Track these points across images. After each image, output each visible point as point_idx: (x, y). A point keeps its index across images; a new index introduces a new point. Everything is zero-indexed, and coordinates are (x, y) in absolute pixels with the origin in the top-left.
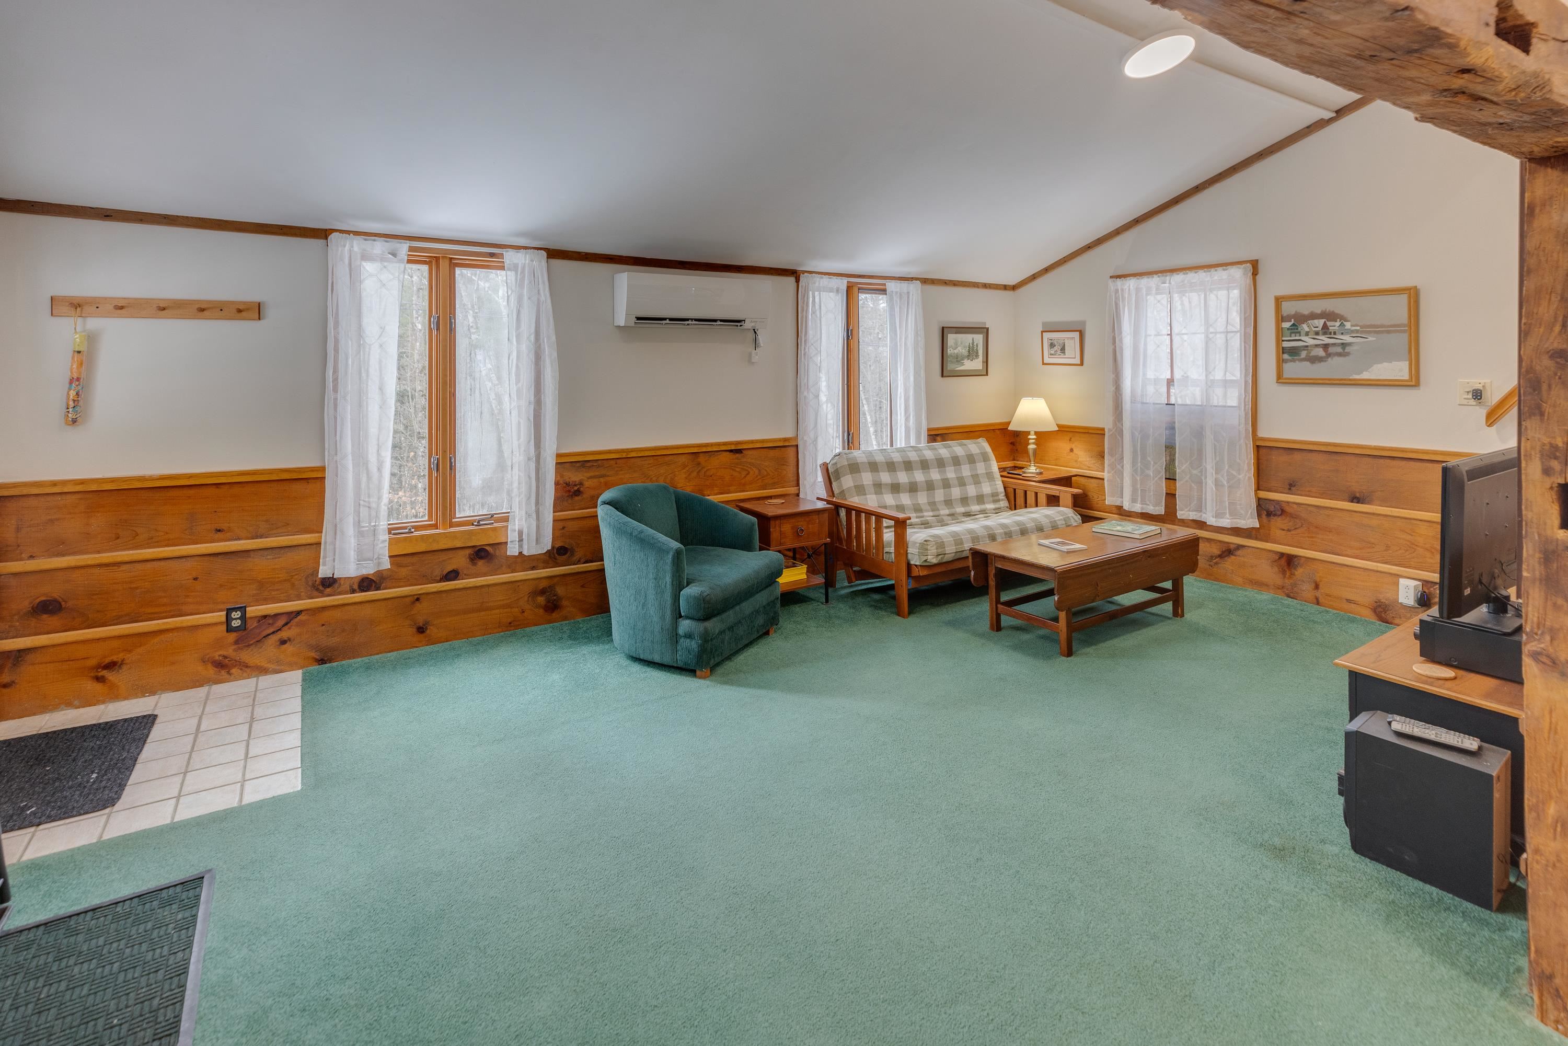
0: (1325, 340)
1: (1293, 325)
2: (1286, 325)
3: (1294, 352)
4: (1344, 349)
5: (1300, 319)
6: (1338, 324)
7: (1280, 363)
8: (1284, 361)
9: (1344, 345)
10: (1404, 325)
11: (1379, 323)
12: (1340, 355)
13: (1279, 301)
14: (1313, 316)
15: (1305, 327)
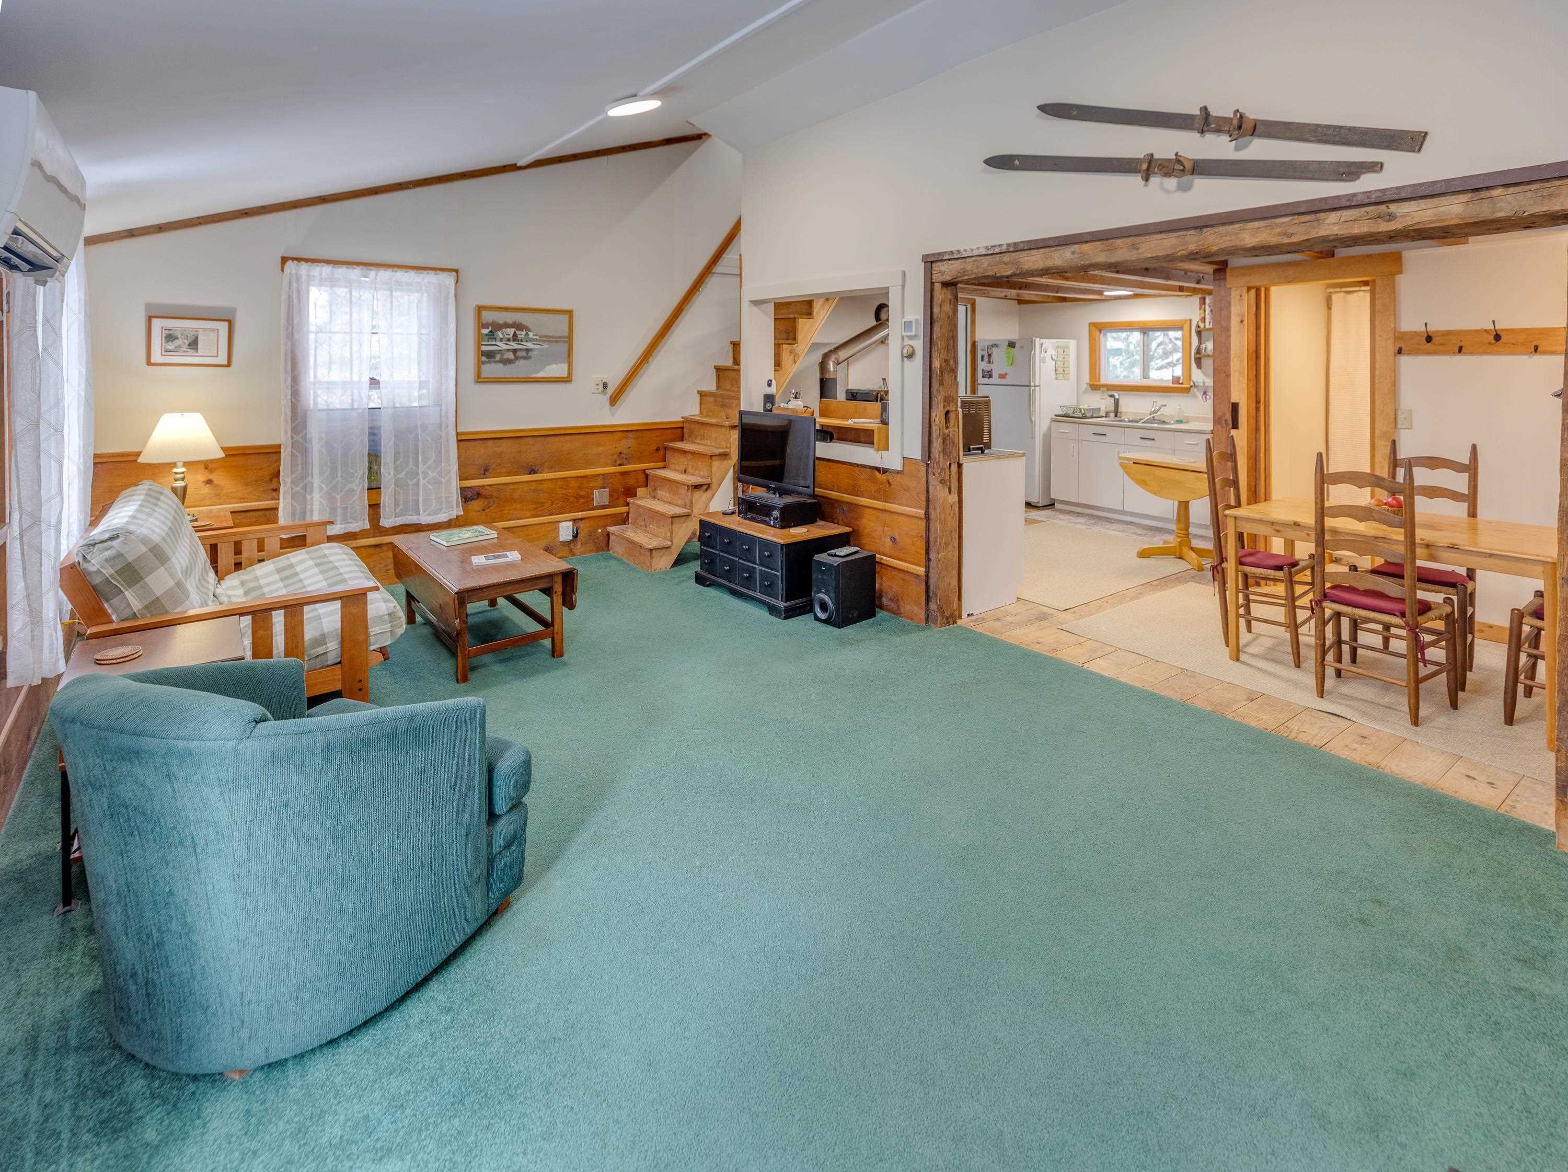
0: (514, 345)
1: (491, 331)
2: (485, 331)
3: (490, 355)
4: (527, 353)
5: (496, 327)
6: (524, 333)
7: (480, 363)
8: (484, 363)
9: (528, 350)
10: (565, 337)
11: (551, 334)
12: (524, 358)
13: (480, 309)
14: (507, 325)
15: (500, 334)
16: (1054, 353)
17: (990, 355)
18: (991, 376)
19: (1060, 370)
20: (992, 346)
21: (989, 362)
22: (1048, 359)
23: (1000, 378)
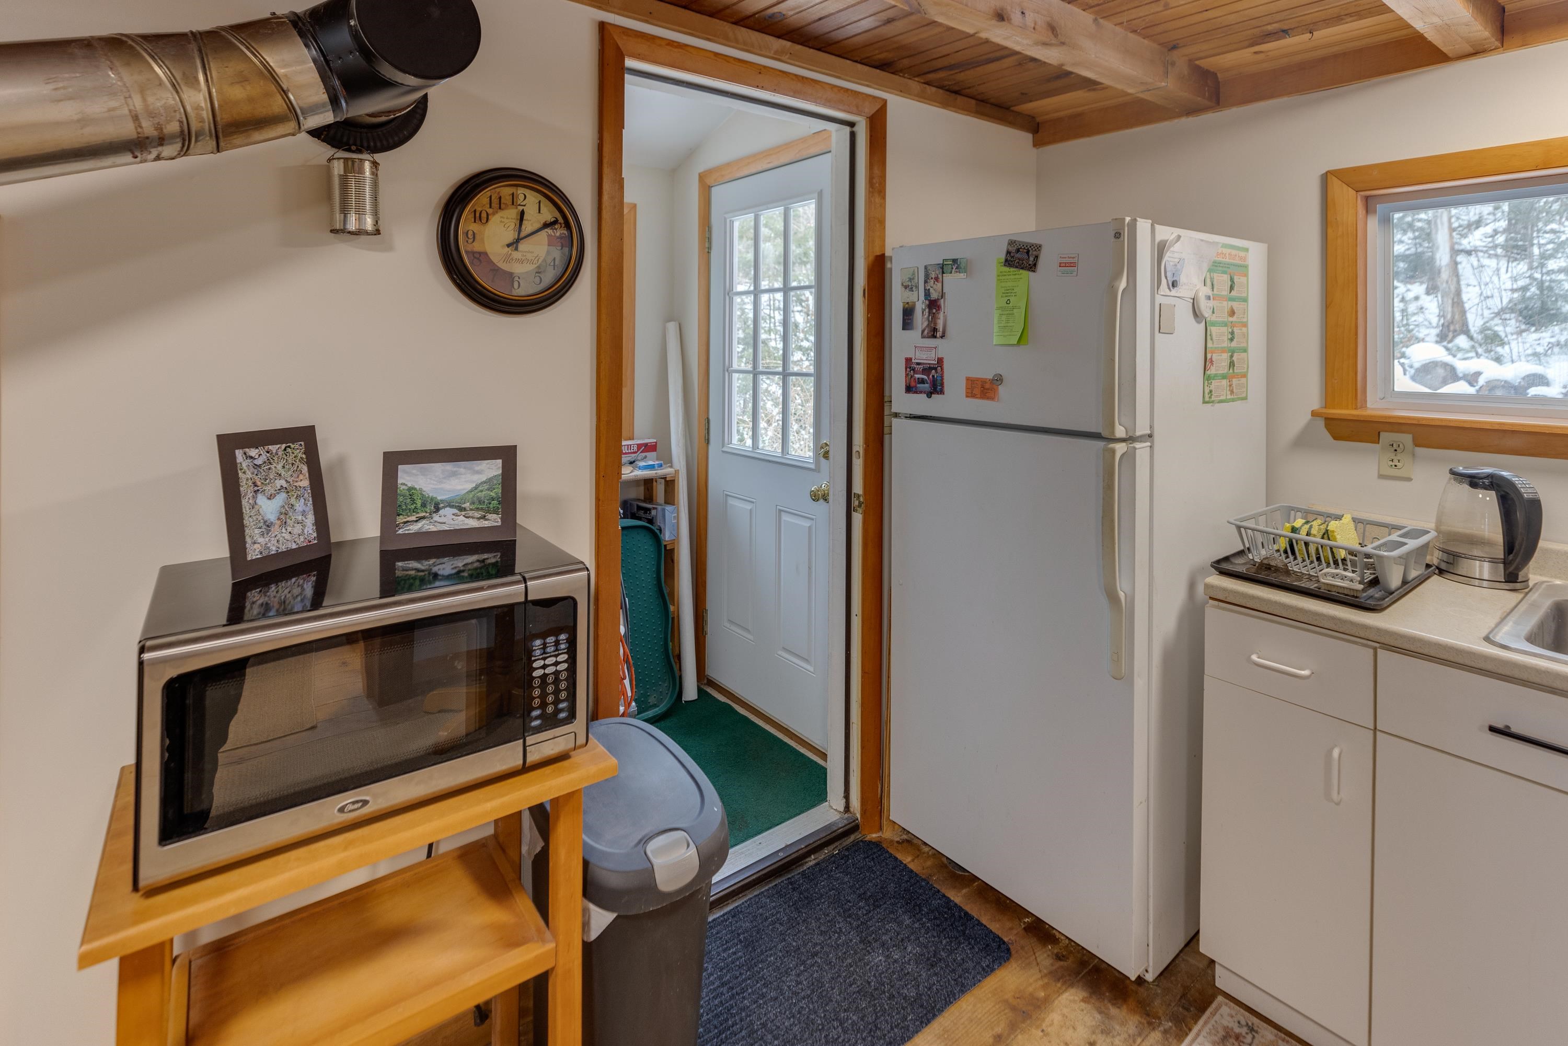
16: (1204, 291)
17: (933, 305)
18: (936, 388)
19: (1221, 363)
20: (942, 268)
21: (933, 333)
22: (1183, 313)
23: (971, 394)
